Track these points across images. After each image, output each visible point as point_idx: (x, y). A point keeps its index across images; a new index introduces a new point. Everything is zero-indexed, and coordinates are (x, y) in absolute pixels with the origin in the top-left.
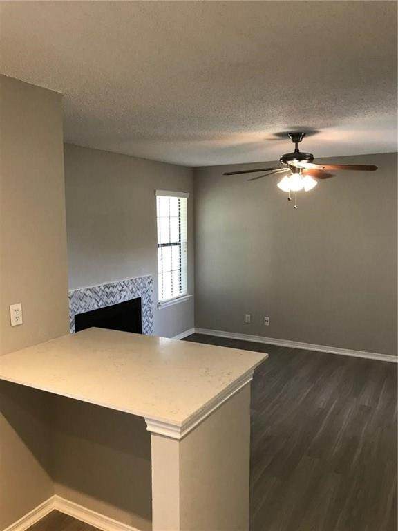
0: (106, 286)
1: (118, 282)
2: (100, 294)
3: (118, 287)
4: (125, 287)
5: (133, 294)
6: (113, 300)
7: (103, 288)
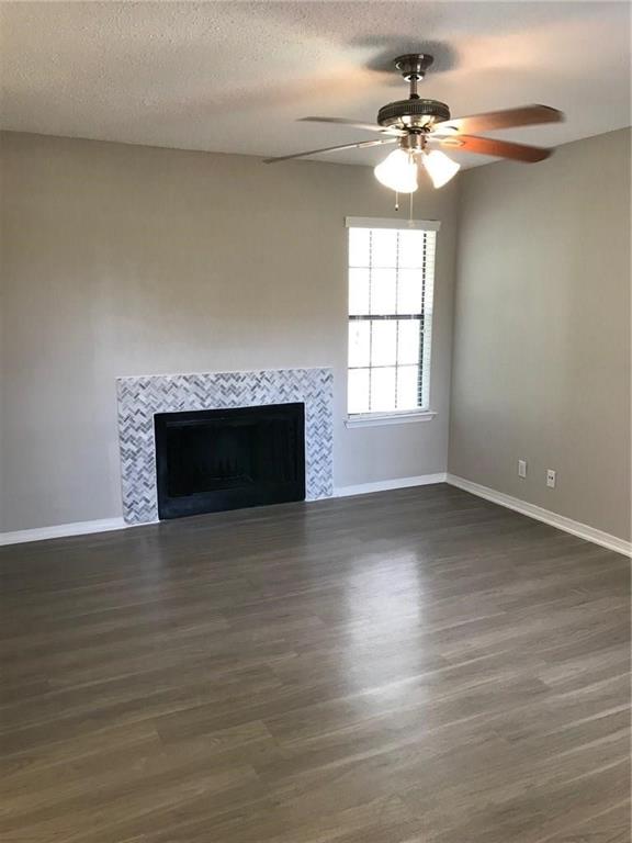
0: (219, 377)
1: (249, 371)
2: (206, 388)
3: (247, 380)
4: (264, 382)
5: (283, 395)
6: (236, 399)
7: (214, 379)
